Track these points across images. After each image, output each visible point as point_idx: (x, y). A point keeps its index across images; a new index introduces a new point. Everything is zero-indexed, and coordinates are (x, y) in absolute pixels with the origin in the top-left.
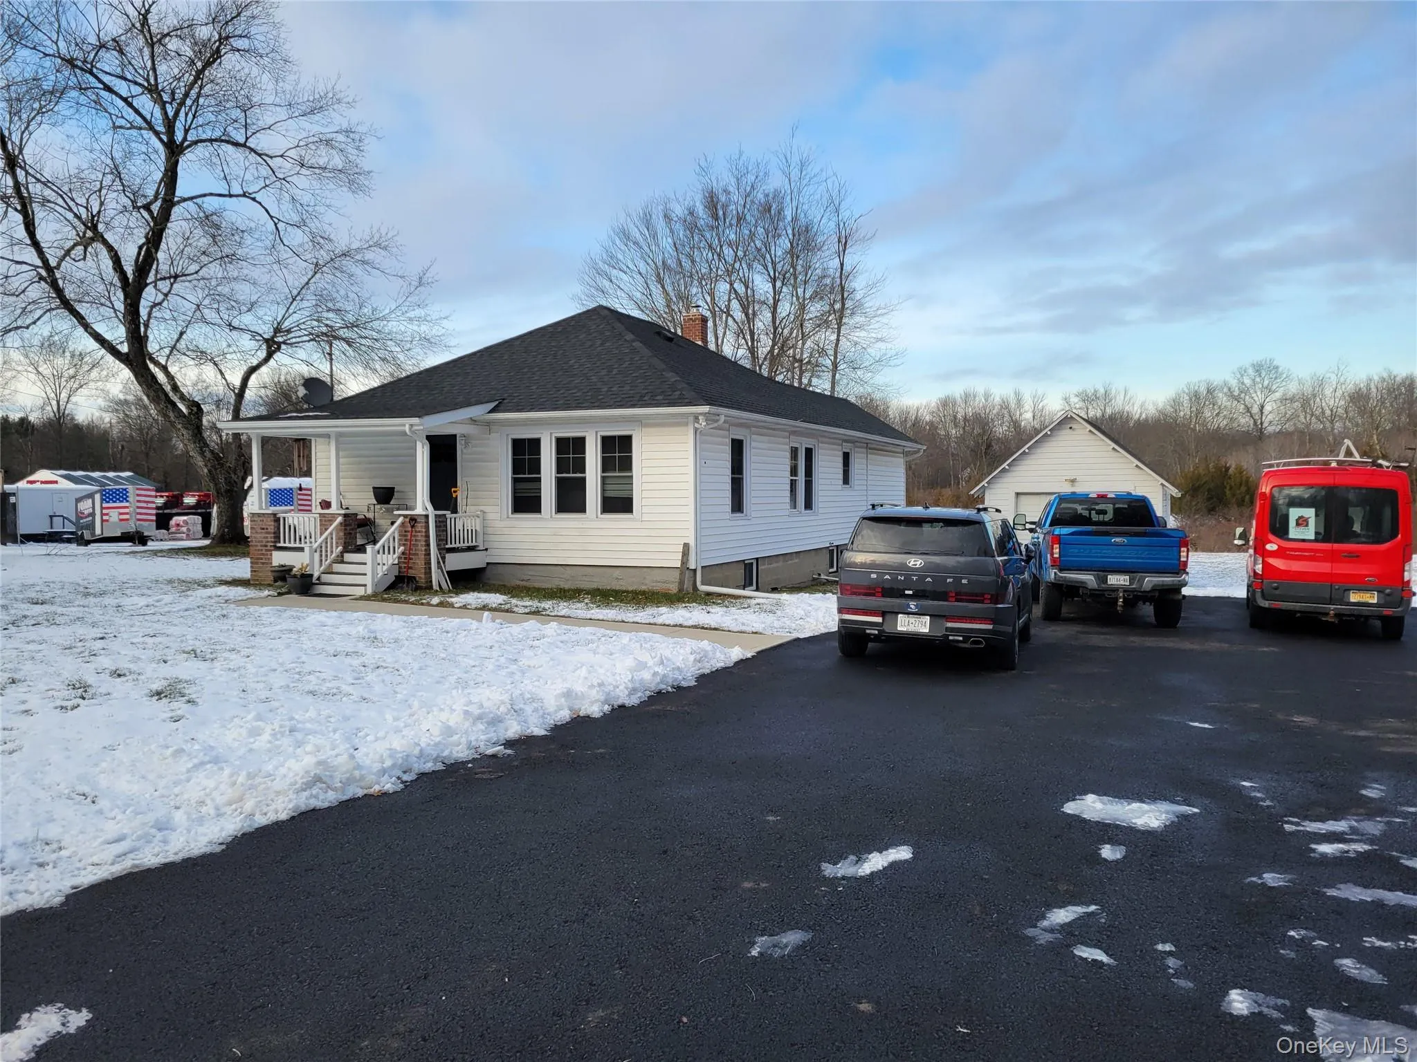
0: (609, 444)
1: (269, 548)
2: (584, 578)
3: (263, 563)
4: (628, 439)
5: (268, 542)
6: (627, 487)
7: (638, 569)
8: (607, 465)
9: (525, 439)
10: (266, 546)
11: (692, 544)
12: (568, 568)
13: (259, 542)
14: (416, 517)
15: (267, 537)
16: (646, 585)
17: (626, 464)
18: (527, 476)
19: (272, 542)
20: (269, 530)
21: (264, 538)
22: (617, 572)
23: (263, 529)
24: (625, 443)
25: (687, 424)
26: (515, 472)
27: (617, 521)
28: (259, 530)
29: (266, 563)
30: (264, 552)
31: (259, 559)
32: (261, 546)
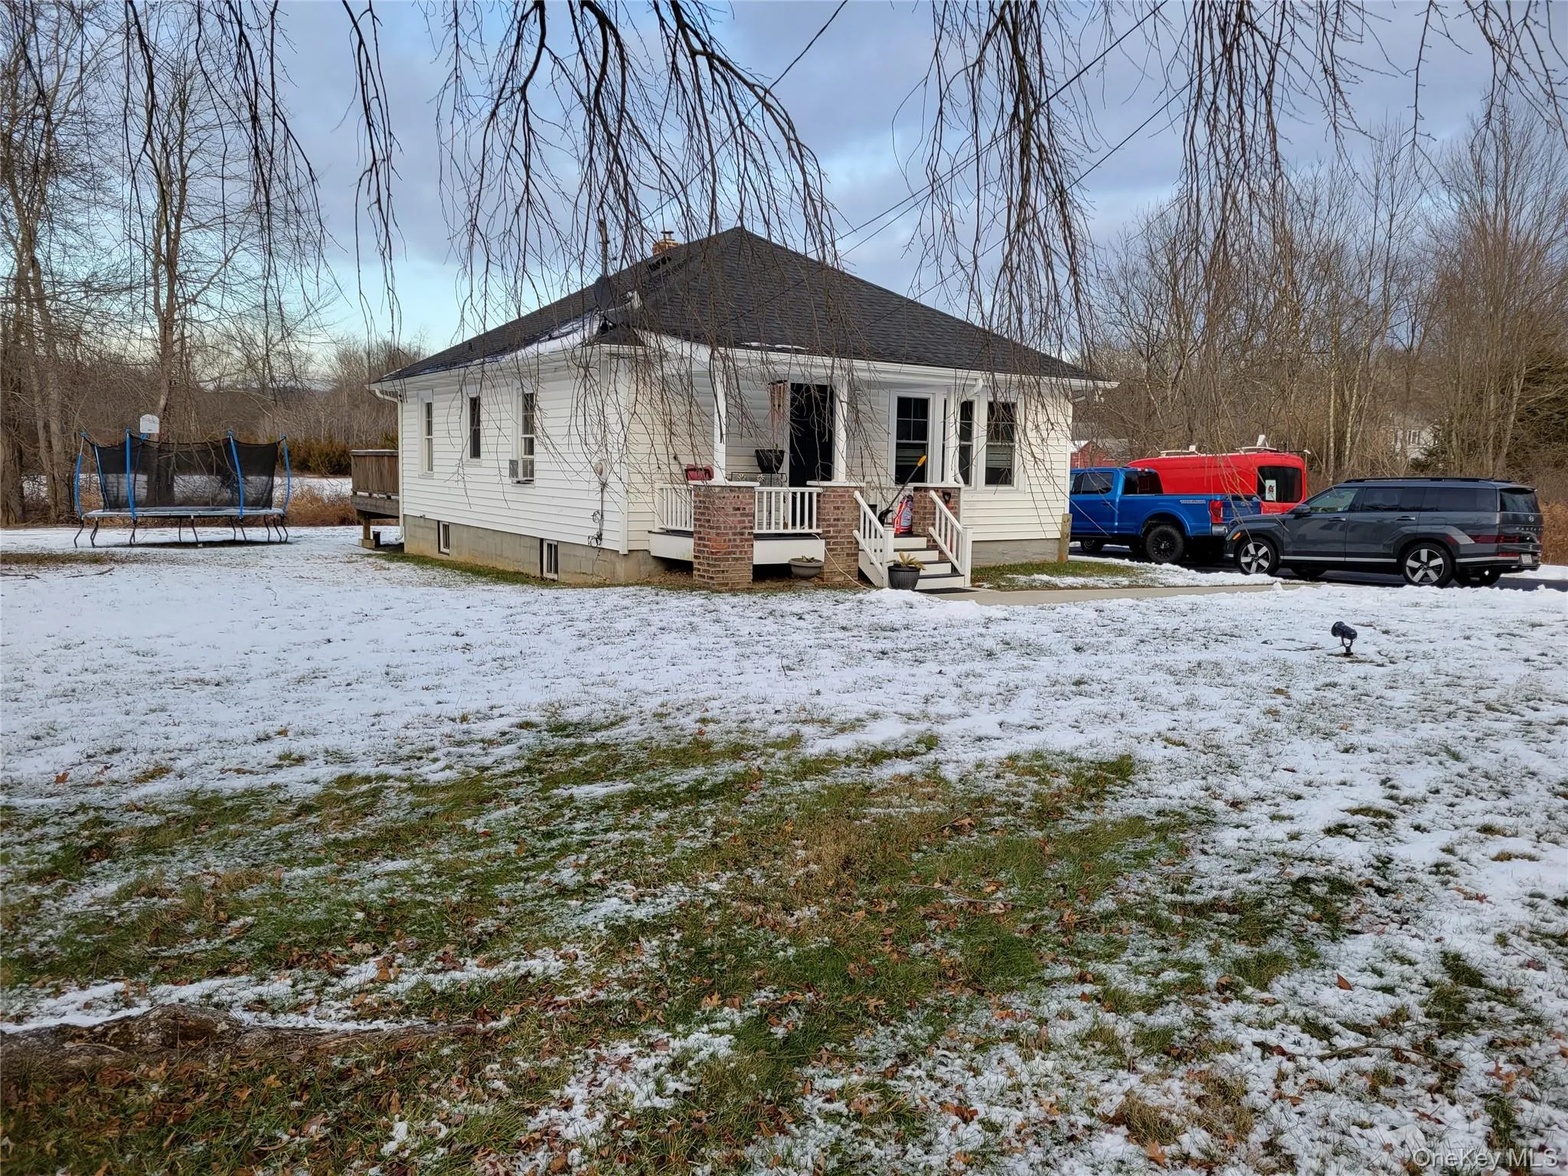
1: (747, 536)
3: (737, 559)
5: (745, 528)
9: (910, 399)
10: (742, 534)
15: (744, 521)
18: (912, 441)
19: (750, 528)
20: (747, 510)
21: (738, 522)
26: (898, 437)
27: (1000, 493)
28: (731, 512)
29: (742, 559)
30: (738, 542)
31: (730, 553)
32: (734, 534)
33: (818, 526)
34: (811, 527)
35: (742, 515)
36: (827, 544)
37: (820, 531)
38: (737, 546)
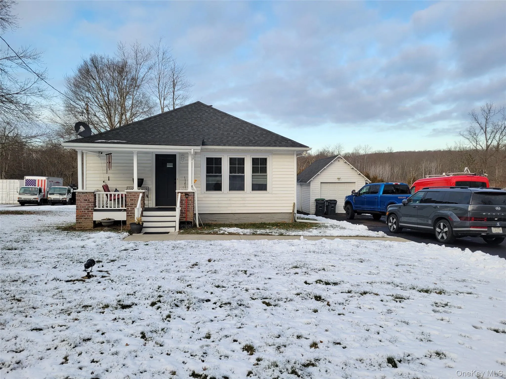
0: (255, 161)
1: (90, 210)
2: (244, 219)
3: (86, 218)
4: (265, 160)
5: (89, 207)
6: (265, 180)
7: (269, 214)
8: (254, 170)
9: (213, 158)
10: (88, 209)
11: (296, 203)
12: (235, 214)
13: (83, 207)
14: (188, 193)
15: (89, 205)
16: (274, 220)
17: (264, 170)
18: (214, 174)
19: (92, 207)
20: (90, 201)
21: (87, 205)
22: (260, 216)
23: (86, 200)
24: (264, 161)
25: (293, 154)
26: (207, 172)
27: (259, 194)
28: (83, 201)
29: (88, 218)
30: (86, 212)
31: (82, 216)
32: (85, 209)
33: (125, 207)
34: (122, 206)
35: (88, 202)
36: (127, 213)
37: (126, 208)
38: (86, 214)
